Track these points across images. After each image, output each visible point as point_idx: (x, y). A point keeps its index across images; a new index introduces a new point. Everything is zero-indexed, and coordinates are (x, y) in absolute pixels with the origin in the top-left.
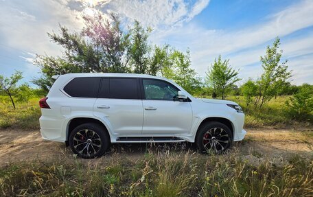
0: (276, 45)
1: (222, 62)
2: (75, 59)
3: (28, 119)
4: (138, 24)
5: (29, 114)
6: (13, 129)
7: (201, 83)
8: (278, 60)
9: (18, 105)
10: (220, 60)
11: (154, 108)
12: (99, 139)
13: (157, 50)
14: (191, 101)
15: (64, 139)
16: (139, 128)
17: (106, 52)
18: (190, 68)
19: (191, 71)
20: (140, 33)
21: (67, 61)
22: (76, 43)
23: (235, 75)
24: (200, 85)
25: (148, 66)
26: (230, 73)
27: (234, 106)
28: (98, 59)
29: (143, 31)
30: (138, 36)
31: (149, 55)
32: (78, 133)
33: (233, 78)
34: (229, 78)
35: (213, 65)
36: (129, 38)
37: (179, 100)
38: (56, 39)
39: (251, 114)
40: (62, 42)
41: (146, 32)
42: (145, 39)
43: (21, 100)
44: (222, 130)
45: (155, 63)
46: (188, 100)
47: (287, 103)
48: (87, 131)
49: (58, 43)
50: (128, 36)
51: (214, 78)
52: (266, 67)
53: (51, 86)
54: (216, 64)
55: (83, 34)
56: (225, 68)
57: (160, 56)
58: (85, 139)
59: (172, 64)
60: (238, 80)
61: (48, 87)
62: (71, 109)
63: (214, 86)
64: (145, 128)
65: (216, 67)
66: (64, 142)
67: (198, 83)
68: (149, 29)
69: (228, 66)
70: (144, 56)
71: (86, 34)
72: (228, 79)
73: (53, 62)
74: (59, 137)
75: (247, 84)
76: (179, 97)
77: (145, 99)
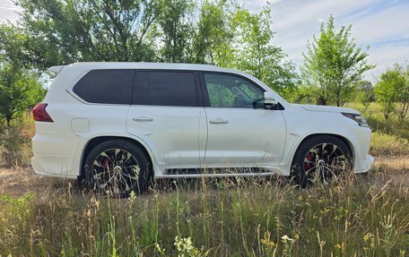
1: (336, 31)
7: (294, 76)
10: (331, 26)
11: (225, 119)
14: (283, 109)
15: (75, 173)
19: (275, 51)
23: (361, 58)
24: (293, 80)
25: (190, 41)
26: (352, 55)
27: (353, 116)
31: (191, 20)
33: (357, 65)
34: (351, 63)
35: (319, 37)
37: (265, 106)
39: (389, 131)
44: (335, 147)
46: (279, 107)
51: (320, 65)
54: (324, 36)
56: (344, 43)
59: (232, 36)
60: (368, 68)
62: (89, 123)
63: (321, 81)
64: (211, 154)
66: (76, 177)
69: (349, 39)
72: (347, 66)
75: (384, 77)
76: (266, 102)
77: (209, 106)
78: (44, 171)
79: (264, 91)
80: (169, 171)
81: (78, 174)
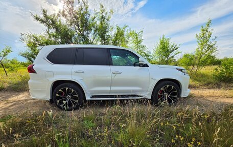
0: (208, 25)
2: (54, 36)
3: (19, 84)
4: (102, 7)
5: (19, 80)
6: (6, 91)
8: (210, 37)
9: (9, 74)
11: (120, 72)
12: (77, 96)
13: (118, 29)
14: (148, 66)
15: (49, 98)
16: (108, 88)
17: (78, 31)
18: (142, 44)
19: (143, 46)
20: (104, 15)
21: (47, 37)
22: (54, 23)
23: (176, 49)
24: (150, 57)
26: (173, 48)
27: (181, 70)
28: (71, 36)
29: (107, 13)
30: (103, 17)
32: (60, 90)
33: (175, 52)
34: (172, 51)
36: (96, 19)
37: (140, 65)
38: (37, 19)
40: (42, 21)
41: (109, 14)
42: (108, 19)
43: (12, 70)
44: (173, 87)
45: (116, 39)
46: (146, 66)
47: (216, 69)
48: (67, 89)
49: (39, 22)
50: (95, 18)
52: (200, 43)
53: (34, 58)
55: (59, 15)
57: (120, 34)
58: (65, 96)
60: (179, 53)
61: (32, 59)
62: (54, 74)
64: (113, 88)
65: (162, 43)
66: (49, 100)
67: (149, 56)
68: (112, 12)
70: (107, 34)
71: (61, 16)
72: (171, 52)
73: (36, 38)
74: (45, 96)
76: (140, 63)
77: (112, 65)
78: (34, 96)
79: (139, 57)
80: (93, 97)
81: (50, 98)
